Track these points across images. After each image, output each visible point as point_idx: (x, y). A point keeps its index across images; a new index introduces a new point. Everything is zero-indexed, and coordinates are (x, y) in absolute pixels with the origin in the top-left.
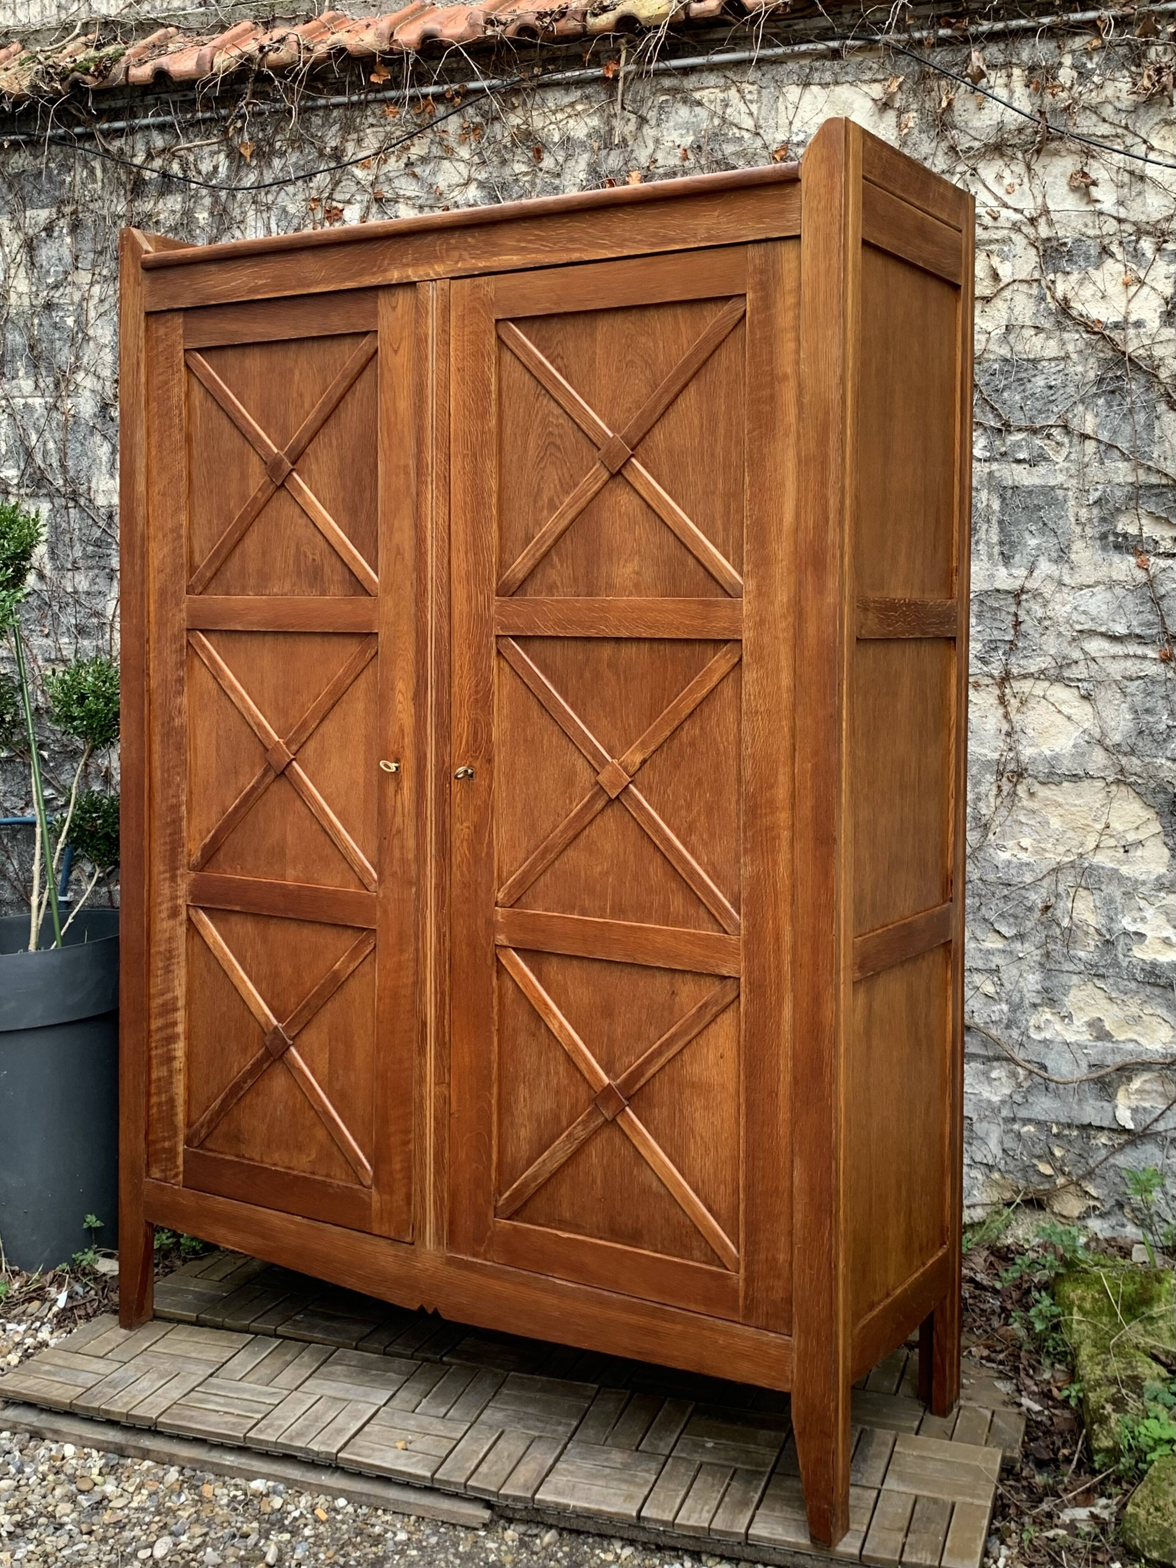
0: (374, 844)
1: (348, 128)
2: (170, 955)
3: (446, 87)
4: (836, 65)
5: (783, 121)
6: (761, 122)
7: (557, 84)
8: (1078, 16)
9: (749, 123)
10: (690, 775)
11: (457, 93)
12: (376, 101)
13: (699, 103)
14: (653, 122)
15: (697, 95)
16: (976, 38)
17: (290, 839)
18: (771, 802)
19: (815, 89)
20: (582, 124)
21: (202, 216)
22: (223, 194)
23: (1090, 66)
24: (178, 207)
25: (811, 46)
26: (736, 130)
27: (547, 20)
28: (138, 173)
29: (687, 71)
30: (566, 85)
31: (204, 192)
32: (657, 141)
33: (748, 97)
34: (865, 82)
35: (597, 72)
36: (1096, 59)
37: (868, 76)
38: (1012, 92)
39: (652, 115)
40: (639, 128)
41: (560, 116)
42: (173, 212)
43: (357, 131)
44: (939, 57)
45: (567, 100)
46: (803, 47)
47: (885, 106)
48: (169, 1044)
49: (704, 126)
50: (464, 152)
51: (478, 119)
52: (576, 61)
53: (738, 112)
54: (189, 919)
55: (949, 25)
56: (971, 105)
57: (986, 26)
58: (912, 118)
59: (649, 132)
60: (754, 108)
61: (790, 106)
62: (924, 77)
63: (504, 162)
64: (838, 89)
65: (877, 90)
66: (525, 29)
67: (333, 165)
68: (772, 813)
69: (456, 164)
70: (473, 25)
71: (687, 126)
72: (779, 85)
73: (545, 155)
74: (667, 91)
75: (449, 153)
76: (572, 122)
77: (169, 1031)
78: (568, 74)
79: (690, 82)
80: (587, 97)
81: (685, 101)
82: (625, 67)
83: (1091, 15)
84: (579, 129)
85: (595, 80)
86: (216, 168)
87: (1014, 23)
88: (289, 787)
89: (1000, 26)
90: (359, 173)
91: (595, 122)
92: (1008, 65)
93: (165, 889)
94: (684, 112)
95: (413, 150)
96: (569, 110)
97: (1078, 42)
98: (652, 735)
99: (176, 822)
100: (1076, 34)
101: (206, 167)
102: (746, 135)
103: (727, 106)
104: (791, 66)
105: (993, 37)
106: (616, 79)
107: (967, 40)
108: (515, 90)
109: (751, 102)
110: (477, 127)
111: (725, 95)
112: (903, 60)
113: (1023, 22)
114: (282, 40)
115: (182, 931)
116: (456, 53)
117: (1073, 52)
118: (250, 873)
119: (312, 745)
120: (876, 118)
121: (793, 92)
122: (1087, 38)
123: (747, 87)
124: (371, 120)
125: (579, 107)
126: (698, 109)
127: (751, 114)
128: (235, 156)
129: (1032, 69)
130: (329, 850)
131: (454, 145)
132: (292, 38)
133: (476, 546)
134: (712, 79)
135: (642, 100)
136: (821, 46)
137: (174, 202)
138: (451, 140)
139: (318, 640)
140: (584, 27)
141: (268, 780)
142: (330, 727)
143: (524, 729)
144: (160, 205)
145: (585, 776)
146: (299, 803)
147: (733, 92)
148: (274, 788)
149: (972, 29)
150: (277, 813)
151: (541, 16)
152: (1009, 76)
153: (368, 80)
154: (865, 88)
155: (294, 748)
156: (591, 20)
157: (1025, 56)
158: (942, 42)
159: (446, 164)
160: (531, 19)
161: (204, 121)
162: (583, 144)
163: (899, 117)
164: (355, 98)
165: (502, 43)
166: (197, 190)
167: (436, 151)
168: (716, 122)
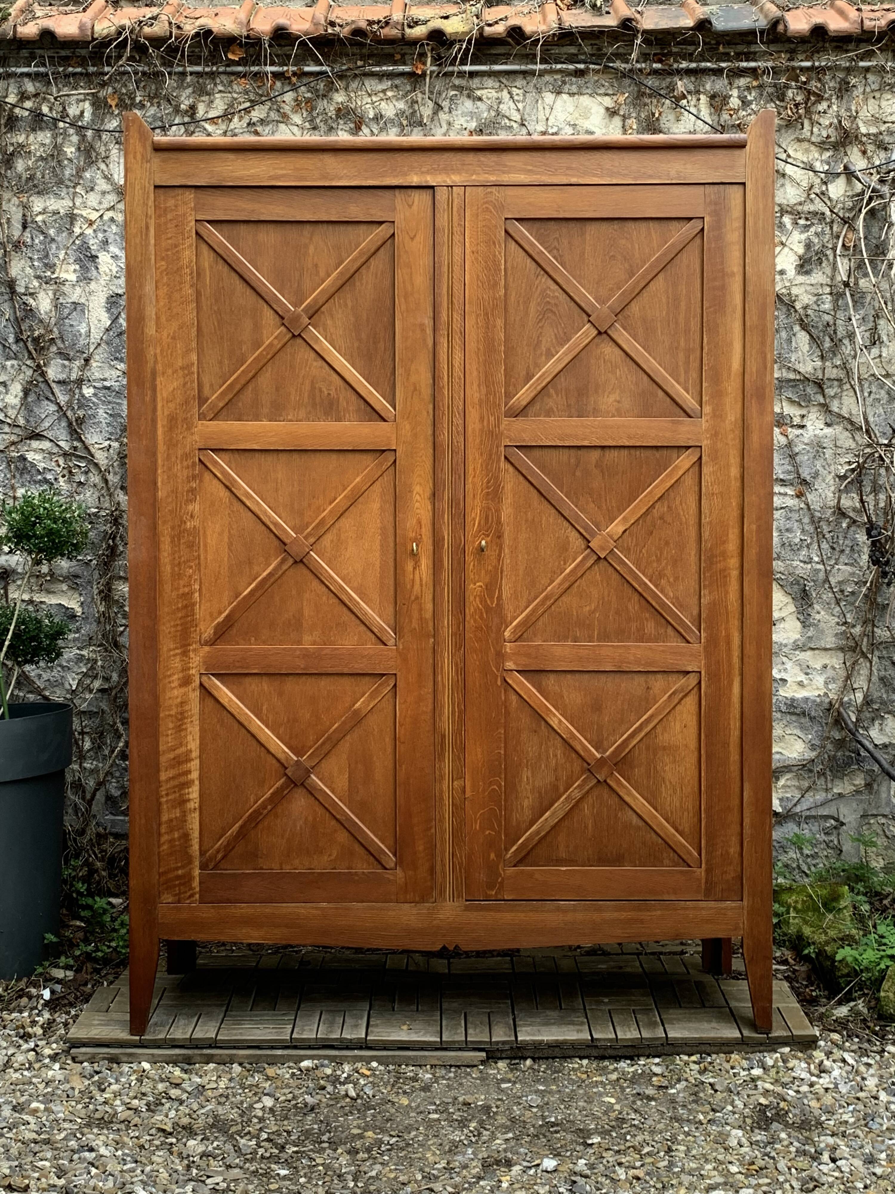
0: (390, 610)
1: (201, 91)
2: (181, 718)
3: (285, 68)
4: (581, 81)
5: (542, 117)
6: (526, 116)
7: (372, 74)
8: (744, 64)
9: (516, 117)
10: (660, 540)
11: (294, 74)
12: (225, 73)
13: (480, 99)
14: (446, 109)
15: (479, 93)
16: (679, 72)
17: (306, 612)
18: (724, 554)
19: (565, 96)
20: (391, 106)
21: (70, 150)
22: (89, 133)
23: (749, 98)
24: (47, 141)
25: (564, 66)
26: (507, 121)
27: (376, 27)
28: (11, 110)
29: (472, 75)
30: (381, 76)
31: (71, 131)
32: (449, 124)
33: (516, 98)
34: (600, 95)
35: (407, 69)
36: (753, 94)
37: (602, 91)
38: (699, 111)
39: (445, 104)
40: (435, 113)
41: (374, 99)
42: (44, 145)
43: (208, 94)
44: (651, 82)
45: (380, 87)
46: (559, 66)
47: (612, 113)
48: (183, 789)
49: (485, 115)
50: (297, 119)
51: (309, 95)
52: (389, 59)
53: (507, 107)
54: (201, 685)
55: (660, 61)
56: (672, 117)
57: (684, 65)
58: (632, 122)
59: (443, 116)
60: (520, 106)
61: (547, 107)
62: (641, 95)
63: (331, 129)
64: (581, 97)
65: (608, 102)
66: (358, 32)
67: (187, 119)
68: (724, 560)
69: (291, 127)
70: (316, 24)
71: (472, 114)
72: (539, 91)
73: (363, 127)
74: (455, 87)
75: (285, 118)
76: (383, 104)
77: (182, 779)
78: (385, 68)
79: (475, 82)
80: (396, 87)
81: (469, 96)
82: (430, 67)
83: (753, 64)
84: (389, 110)
85: (402, 74)
86: (82, 112)
87: (703, 64)
88: (305, 571)
89: (693, 65)
90: (207, 126)
91: (401, 105)
92: (698, 92)
93: (176, 663)
94: (468, 104)
95: (253, 113)
96: (381, 95)
97: (743, 82)
98: (633, 511)
99: (189, 608)
100: (741, 76)
101: (73, 111)
102: (515, 125)
103: (500, 103)
104: (547, 78)
105: (689, 72)
106: (424, 74)
107: (670, 73)
108: (341, 76)
109: (518, 101)
110: (308, 101)
111: (499, 95)
112: (627, 81)
113: (709, 64)
114: (154, 18)
115: (195, 696)
116: (303, 44)
117: (739, 87)
118: (264, 643)
119: (328, 537)
120: (607, 120)
121: (549, 97)
122: (748, 80)
123: (515, 91)
124: (220, 88)
125: (390, 94)
126: (479, 103)
127: (518, 110)
128: (99, 105)
129: (713, 97)
130: (347, 616)
131: (289, 113)
132: (164, 17)
133: (487, 380)
134: (490, 82)
135: (439, 93)
136: (571, 67)
137: (45, 137)
138: (287, 109)
139: (334, 456)
140: (403, 35)
141: (285, 567)
142: (346, 523)
143: (526, 513)
144: (31, 138)
145: (577, 543)
146: (315, 583)
147: (505, 93)
148: (291, 572)
149: (675, 66)
150: (294, 592)
151: (371, 23)
152: (699, 100)
153: (226, 56)
154: (599, 98)
155: (312, 540)
156: (408, 31)
157: (708, 87)
158: (656, 72)
159: (282, 126)
160: (363, 25)
161: (74, 74)
162: (392, 121)
163: (624, 121)
164: (207, 69)
165: (340, 40)
166: (65, 129)
167: (273, 115)
168: (493, 114)
